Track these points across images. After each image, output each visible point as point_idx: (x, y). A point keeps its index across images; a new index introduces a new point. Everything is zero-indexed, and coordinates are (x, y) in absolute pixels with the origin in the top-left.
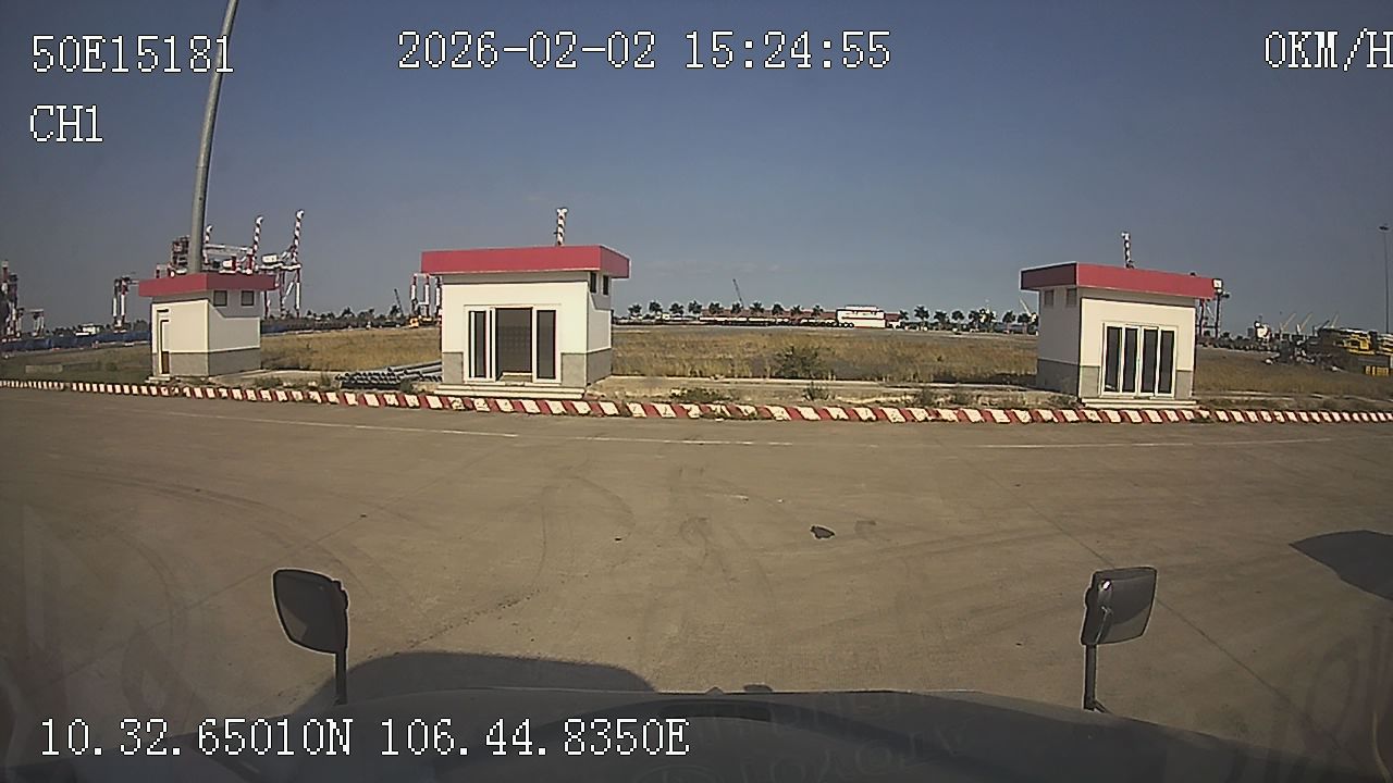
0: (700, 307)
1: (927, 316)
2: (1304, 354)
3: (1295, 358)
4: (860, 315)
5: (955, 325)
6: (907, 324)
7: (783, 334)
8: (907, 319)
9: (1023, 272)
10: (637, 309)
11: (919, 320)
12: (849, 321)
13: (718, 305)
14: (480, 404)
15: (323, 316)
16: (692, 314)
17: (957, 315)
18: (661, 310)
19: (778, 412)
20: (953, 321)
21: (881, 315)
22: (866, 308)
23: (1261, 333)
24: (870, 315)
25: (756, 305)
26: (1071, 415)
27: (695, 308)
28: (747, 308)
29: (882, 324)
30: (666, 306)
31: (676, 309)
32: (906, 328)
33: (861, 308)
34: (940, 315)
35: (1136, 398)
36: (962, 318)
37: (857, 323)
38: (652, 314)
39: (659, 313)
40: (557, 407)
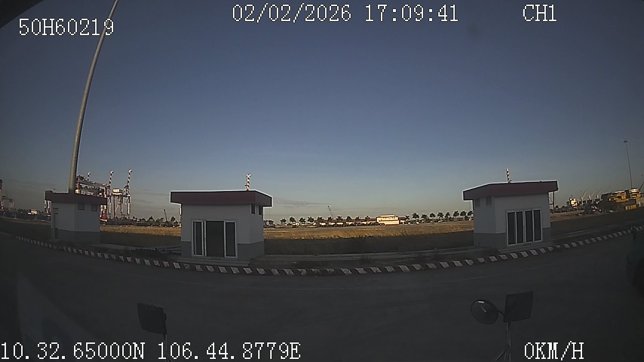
0: (313, 219)
1: (418, 217)
2: (596, 208)
3: (592, 211)
4: (387, 219)
5: (431, 220)
6: (409, 222)
7: (351, 231)
8: (409, 219)
9: (464, 192)
10: (284, 221)
11: (414, 219)
12: (382, 222)
13: (321, 218)
14: (198, 267)
15: (140, 219)
16: (309, 222)
17: (432, 215)
18: (295, 221)
19: (346, 271)
20: (431, 218)
21: (397, 218)
22: (390, 216)
23: (572, 203)
24: (391, 219)
25: (339, 217)
26: (493, 258)
27: (311, 220)
28: (335, 219)
29: (398, 222)
30: (297, 219)
31: (302, 220)
32: (409, 223)
33: (387, 216)
34: (424, 216)
35: (524, 245)
36: (434, 216)
37: (386, 223)
38: (291, 223)
39: (294, 222)
40: (235, 271)
